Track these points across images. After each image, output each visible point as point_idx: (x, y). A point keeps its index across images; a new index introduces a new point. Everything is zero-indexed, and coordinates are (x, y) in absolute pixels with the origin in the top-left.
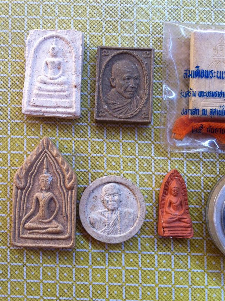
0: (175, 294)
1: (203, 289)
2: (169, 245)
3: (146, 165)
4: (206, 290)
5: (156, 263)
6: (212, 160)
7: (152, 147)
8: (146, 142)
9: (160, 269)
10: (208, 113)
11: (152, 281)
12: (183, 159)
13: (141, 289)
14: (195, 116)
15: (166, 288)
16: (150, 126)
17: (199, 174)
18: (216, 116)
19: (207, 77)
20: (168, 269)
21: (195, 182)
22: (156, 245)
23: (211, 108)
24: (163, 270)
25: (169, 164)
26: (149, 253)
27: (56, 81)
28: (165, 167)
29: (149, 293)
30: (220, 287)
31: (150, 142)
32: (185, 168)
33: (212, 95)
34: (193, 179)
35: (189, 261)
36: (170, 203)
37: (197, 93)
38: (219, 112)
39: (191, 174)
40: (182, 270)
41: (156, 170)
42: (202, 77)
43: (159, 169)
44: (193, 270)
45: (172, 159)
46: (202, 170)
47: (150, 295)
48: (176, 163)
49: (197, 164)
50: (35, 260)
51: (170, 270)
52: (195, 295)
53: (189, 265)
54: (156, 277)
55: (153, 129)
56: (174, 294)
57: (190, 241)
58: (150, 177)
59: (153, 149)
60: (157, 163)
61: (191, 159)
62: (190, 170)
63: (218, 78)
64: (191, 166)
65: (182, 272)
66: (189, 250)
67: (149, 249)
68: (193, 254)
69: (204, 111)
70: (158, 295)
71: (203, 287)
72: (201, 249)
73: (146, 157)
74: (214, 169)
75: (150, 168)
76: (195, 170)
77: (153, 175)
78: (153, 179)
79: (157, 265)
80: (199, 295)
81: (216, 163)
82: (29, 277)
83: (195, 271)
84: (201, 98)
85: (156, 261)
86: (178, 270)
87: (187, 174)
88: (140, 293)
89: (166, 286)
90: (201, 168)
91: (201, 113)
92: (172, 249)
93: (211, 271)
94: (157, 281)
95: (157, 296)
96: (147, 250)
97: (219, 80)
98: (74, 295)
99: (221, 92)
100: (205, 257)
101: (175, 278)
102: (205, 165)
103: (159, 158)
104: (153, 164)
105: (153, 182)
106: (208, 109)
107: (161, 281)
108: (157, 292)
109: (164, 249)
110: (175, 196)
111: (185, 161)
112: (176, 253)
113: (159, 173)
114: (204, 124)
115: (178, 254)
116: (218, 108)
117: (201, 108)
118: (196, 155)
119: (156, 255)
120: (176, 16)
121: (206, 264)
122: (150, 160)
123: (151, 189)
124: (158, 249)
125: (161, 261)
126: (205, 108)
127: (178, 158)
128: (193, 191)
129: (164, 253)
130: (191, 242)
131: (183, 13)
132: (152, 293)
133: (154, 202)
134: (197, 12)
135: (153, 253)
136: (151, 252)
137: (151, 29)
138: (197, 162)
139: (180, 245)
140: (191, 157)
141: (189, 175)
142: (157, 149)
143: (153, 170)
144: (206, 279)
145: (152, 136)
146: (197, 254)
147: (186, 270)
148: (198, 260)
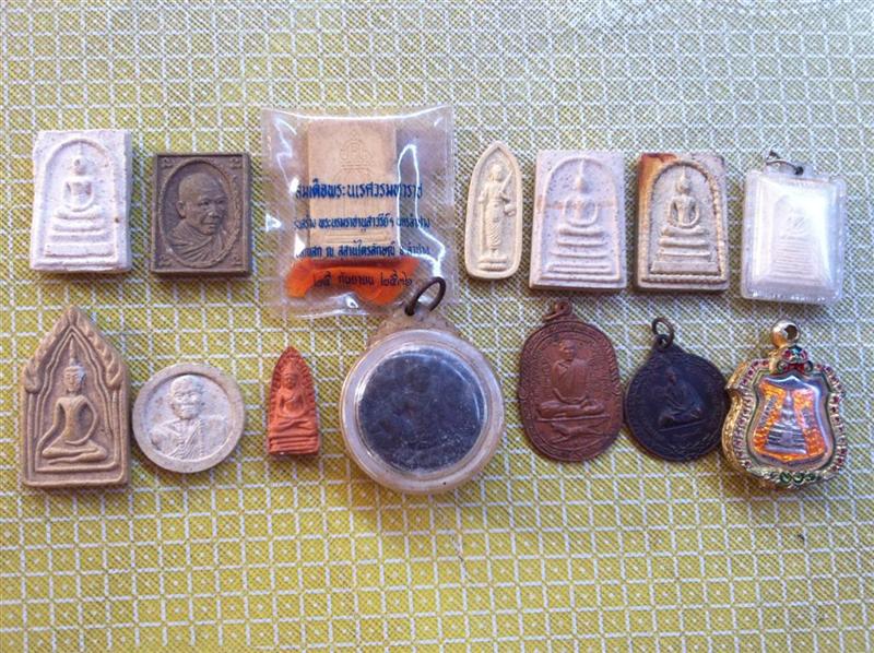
0: (302, 551)
1: (347, 539)
2: (288, 471)
3: (247, 342)
4: (353, 540)
5: (268, 501)
6: (356, 328)
7: (256, 313)
8: (246, 305)
9: (275, 511)
10: (336, 253)
11: (263, 532)
12: (308, 329)
13: (244, 547)
14: (316, 258)
15: (286, 542)
16: (251, 279)
17: (336, 353)
18: (349, 257)
19: (332, 196)
20: (289, 510)
21: (329, 365)
22: (268, 473)
23: (340, 245)
24: (279, 512)
25: (285, 338)
26: (256, 486)
27: (84, 213)
28: (278, 345)
29: (257, 552)
30: (375, 535)
31: (253, 305)
32: (313, 344)
33: (341, 223)
34: (326, 362)
35: (323, 495)
36: (283, 401)
37: (317, 222)
38: (353, 251)
39: (323, 353)
40: (311, 510)
41: (265, 350)
42: (324, 196)
43: (269, 348)
44: (330, 508)
45: (290, 330)
46: (340, 345)
47: (260, 555)
48: (297, 336)
49: (331, 336)
50: (65, 511)
51: (292, 511)
52: (334, 551)
53: (323, 502)
54: (270, 524)
55: (256, 283)
56: (299, 551)
57: (323, 461)
58: (254, 362)
59: (259, 316)
60: (265, 339)
61: (322, 328)
62: (320, 346)
63: (349, 195)
64: (323, 341)
65: (311, 513)
66: (322, 477)
67: (256, 480)
68: (329, 482)
69: (330, 250)
70: (272, 554)
71: (347, 535)
72: (342, 474)
73: (247, 330)
74: (360, 343)
75: (254, 347)
76: (329, 346)
77: (260, 359)
78: (260, 364)
79: (269, 505)
80: (340, 549)
81: (363, 334)
82: (55, 541)
83: (333, 510)
84: (324, 230)
85: (269, 499)
86: (305, 510)
87: (317, 353)
88: (244, 553)
89: (286, 538)
90: (338, 342)
91: (324, 254)
92: (294, 476)
93: (358, 508)
94: (270, 531)
95: (271, 557)
96: (252, 481)
97: (352, 199)
98: (133, 565)
99: (355, 219)
100: (349, 486)
101: (301, 524)
102: (345, 336)
103: (269, 330)
104: (259, 340)
105: (261, 370)
106: (336, 246)
107: (276, 530)
108: (271, 550)
109: (282, 478)
110: (290, 388)
111: (312, 333)
112: (301, 483)
113: (269, 355)
114: (333, 270)
115: (305, 485)
116: (351, 245)
117: (324, 245)
118: (328, 321)
119: (267, 489)
120: (287, 95)
121: (350, 497)
122: (253, 335)
123: (257, 381)
124: (271, 479)
125: (276, 498)
126: (331, 245)
127: (300, 328)
128: (327, 380)
129: (281, 484)
130: (325, 463)
131: (298, 88)
132: (264, 552)
133: (262, 402)
134: (322, 86)
135: (263, 486)
136: (259, 484)
137: (246, 119)
138: (332, 333)
139: (307, 470)
140: (322, 325)
141: (319, 355)
142: (265, 315)
143: (259, 351)
144: (352, 522)
145: (256, 295)
146: (334, 482)
147: (318, 510)
148: (336, 491)
